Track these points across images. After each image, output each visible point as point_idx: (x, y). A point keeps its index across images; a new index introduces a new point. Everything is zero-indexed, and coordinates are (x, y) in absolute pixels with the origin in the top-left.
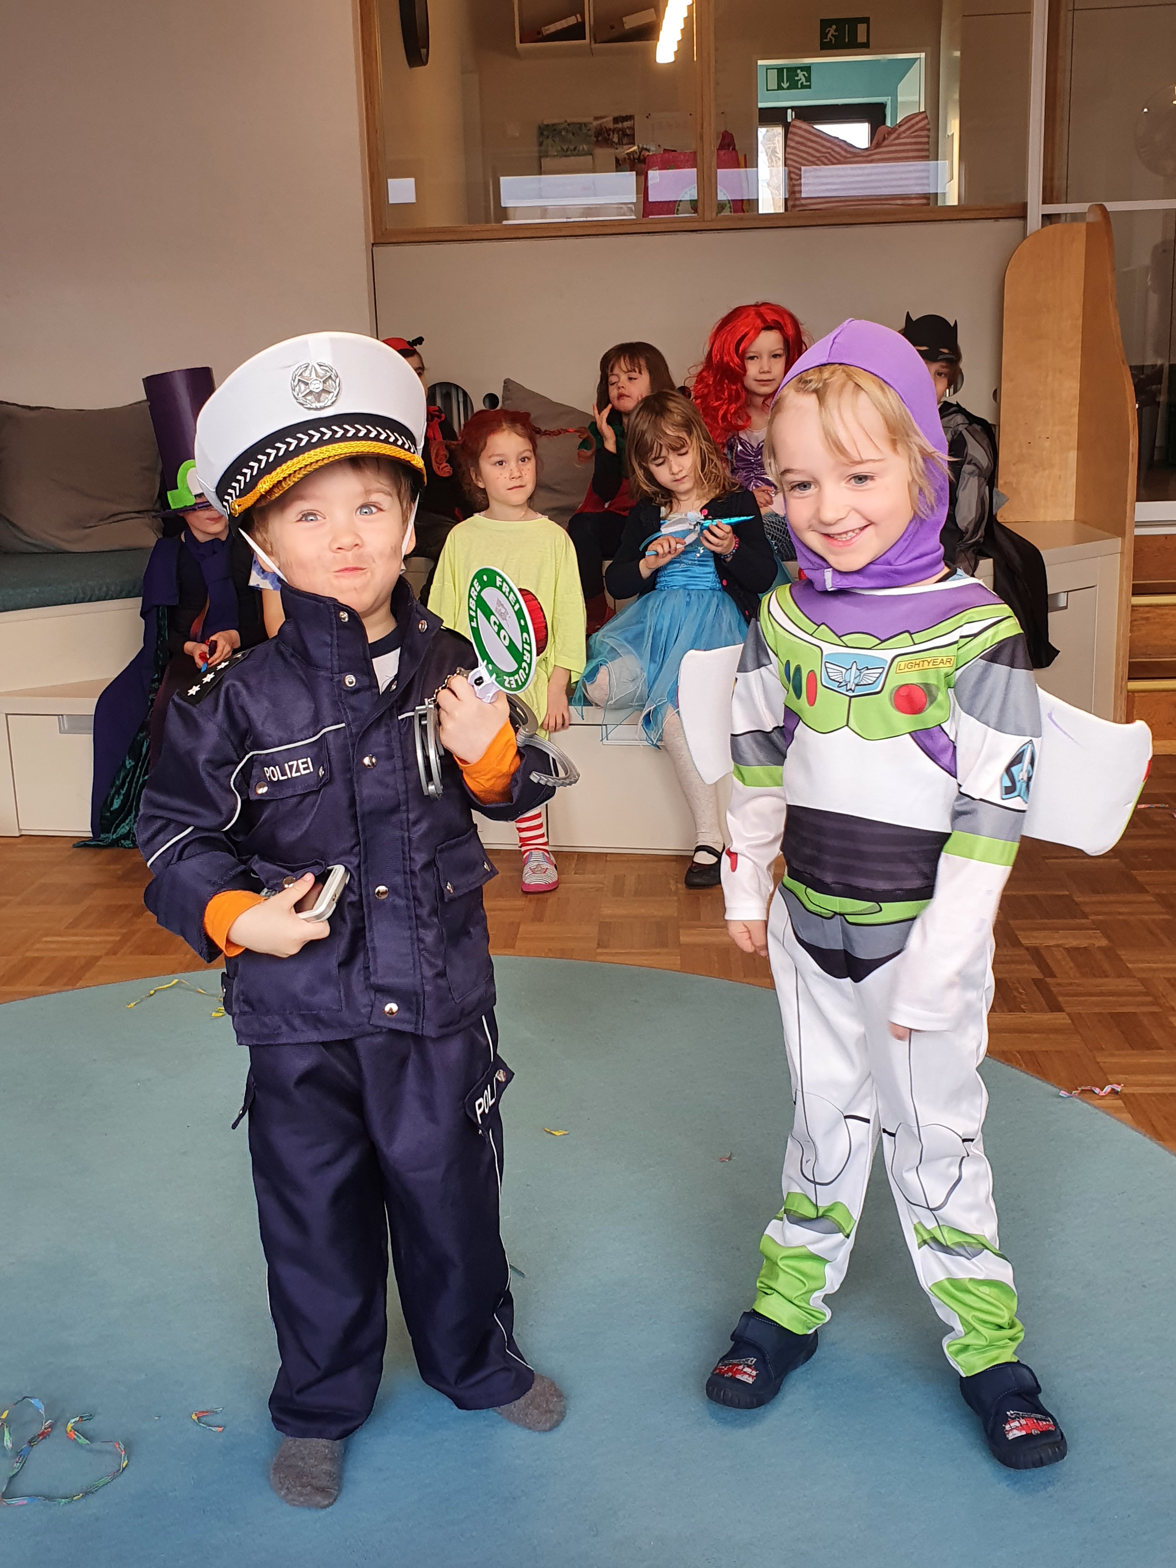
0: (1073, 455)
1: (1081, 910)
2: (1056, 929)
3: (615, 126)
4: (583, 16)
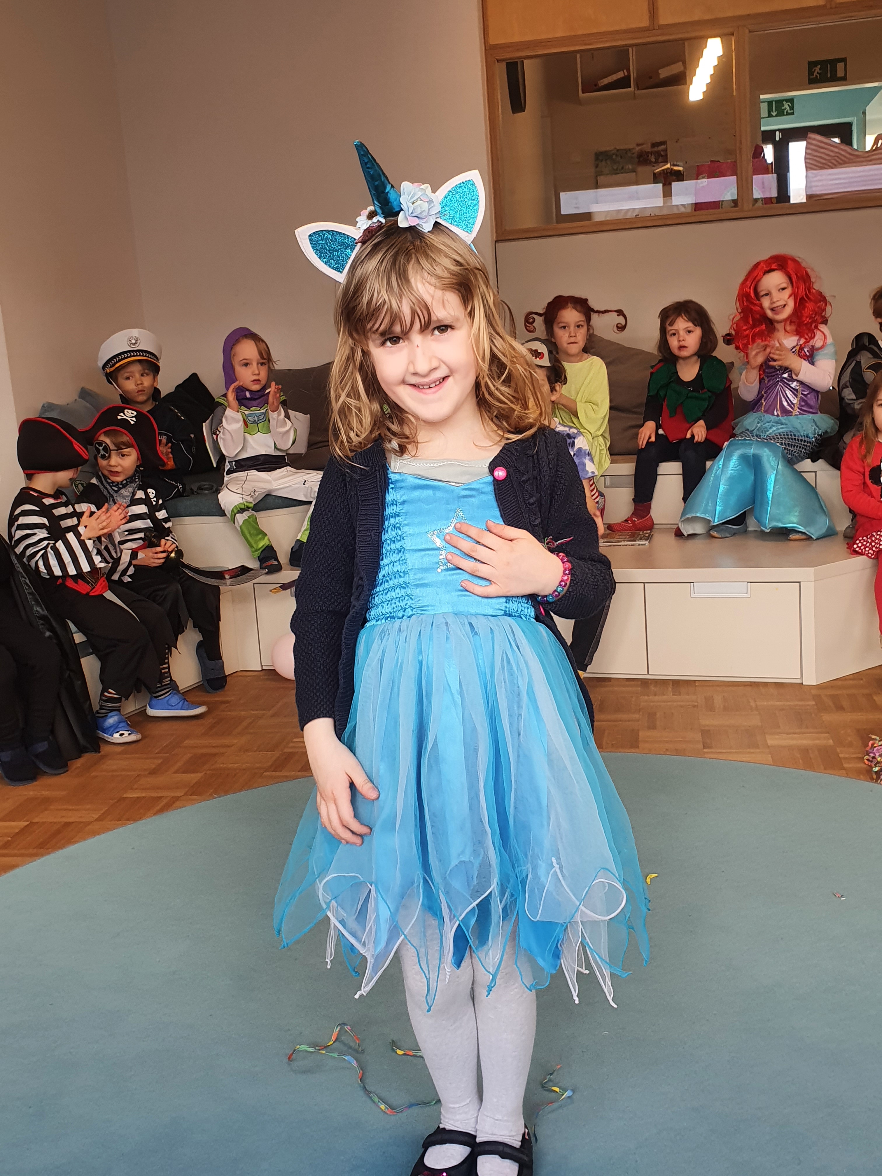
3: (653, 149)
4: (629, 71)
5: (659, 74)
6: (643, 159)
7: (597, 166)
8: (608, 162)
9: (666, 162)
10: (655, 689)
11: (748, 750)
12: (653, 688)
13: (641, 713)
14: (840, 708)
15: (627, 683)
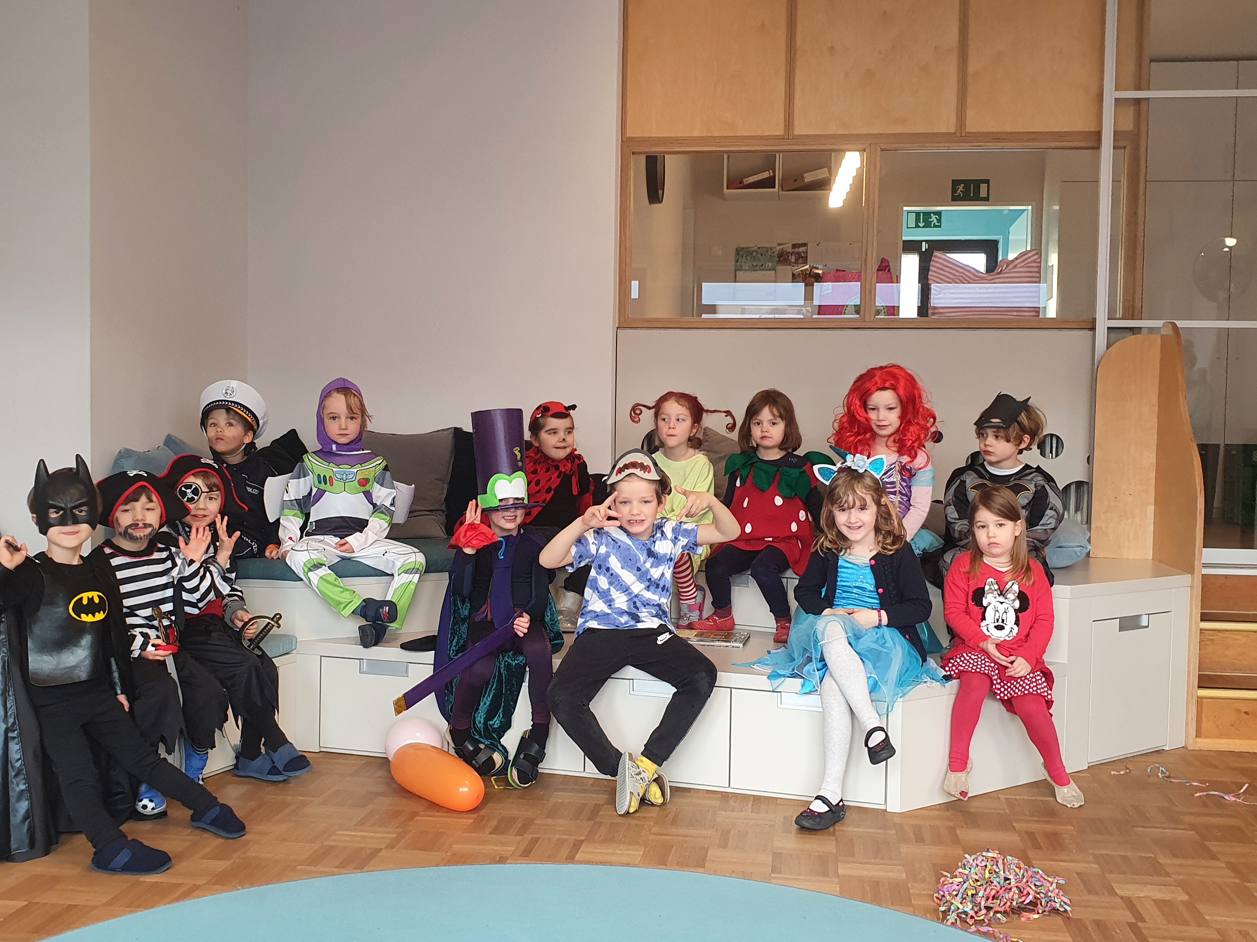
0: (1151, 509)
1: (1165, 870)
2: (1145, 884)
3: (793, 250)
4: (774, 172)
5: (803, 178)
6: (783, 258)
7: (737, 261)
8: (749, 258)
9: (806, 263)
10: (734, 805)
11: (817, 878)
12: (732, 803)
13: (714, 829)
14: (920, 839)
15: (706, 795)
